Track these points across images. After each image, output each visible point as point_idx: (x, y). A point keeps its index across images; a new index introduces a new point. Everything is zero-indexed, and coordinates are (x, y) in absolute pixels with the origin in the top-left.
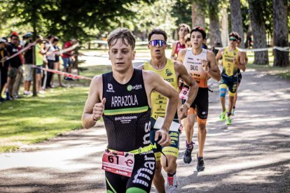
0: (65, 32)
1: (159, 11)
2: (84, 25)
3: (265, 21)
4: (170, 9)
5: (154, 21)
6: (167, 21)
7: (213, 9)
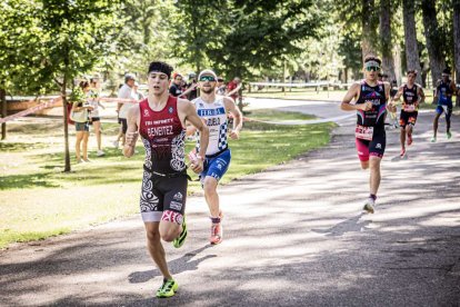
0: (228, 72)
1: (325, 49)
2: (248, 64)
3: (445, 56)
4: (337, 47)
5: (320, 60)
6: (334, 60)
7: (386, 45)
